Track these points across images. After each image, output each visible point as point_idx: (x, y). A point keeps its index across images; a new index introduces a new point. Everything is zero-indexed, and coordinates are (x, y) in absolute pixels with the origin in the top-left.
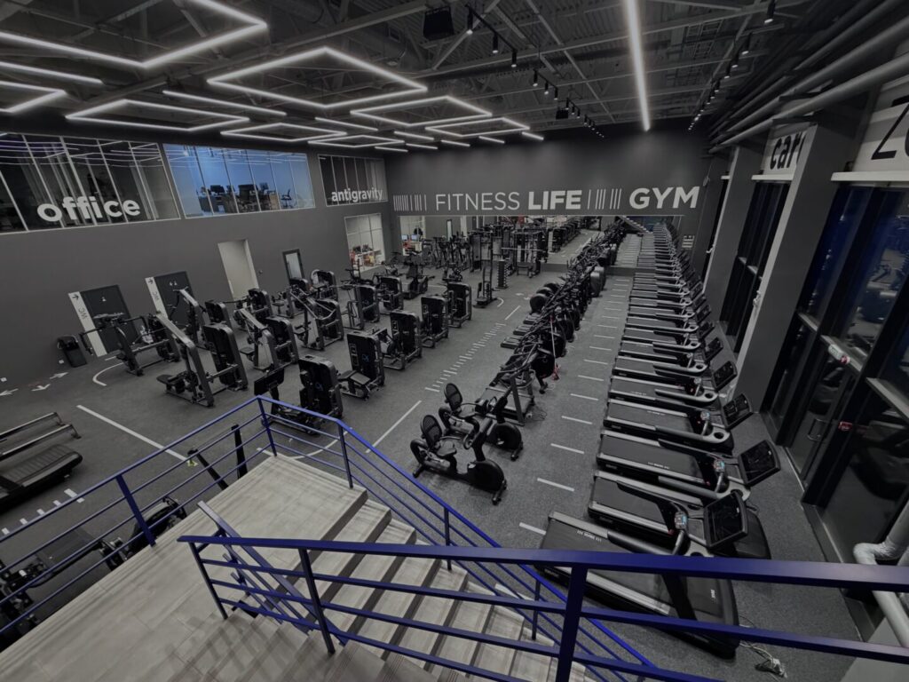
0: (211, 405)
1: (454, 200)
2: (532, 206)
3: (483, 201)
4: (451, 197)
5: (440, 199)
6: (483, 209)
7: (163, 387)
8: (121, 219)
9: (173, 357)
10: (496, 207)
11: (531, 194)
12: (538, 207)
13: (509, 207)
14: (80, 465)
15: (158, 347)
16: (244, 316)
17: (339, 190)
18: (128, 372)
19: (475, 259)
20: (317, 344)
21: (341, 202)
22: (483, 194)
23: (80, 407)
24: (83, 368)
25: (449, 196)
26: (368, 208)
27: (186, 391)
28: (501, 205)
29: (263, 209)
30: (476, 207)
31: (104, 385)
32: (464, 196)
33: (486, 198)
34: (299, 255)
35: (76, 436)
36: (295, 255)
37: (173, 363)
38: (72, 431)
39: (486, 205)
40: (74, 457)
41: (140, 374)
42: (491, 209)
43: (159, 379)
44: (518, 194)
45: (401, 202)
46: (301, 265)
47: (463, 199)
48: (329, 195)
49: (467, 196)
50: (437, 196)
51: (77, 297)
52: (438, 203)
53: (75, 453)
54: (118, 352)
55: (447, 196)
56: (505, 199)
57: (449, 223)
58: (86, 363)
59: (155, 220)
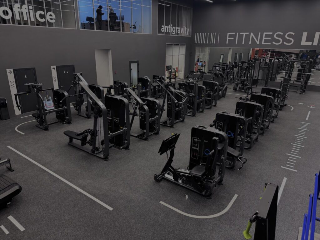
0: (106, 158)
1: (241, 37)
2: (304, 42)
3: (264, 38)
4: (239, 34)
5: (230, 36)
6: (263, 43)
8: (44, 24)
9: (68, 120)
10: (274, 43)
11: (305, 35)
12: (309, 44)
13: (285, 43)
15: (57, 112)
17: (166, 25)
18: (37, 127)
21: (166, 33)
22: (265, 33)
23: (9, 147)
24: (7, 122)
25: (238, 34)
28: (278, 41)
29: (123, 31)
30: (258, 42)
31: (23, 134)
32: (250, 34)
33: (266, 36)
34: (138, 65)
36: (136, 64)
38: (8, 165)
39: (266, 41)
40: (17, 188)
41: (46, 129)
42: (270, 44)
43: (65, 133)
44: (293, 34)
45: (200, 38)
46: (138, 71)
47: (248, 37)
48: (160, 28)
49: (252, 34)
50: (228, 34)
51: (11, 72)
52: (228, 38)
53: (17, 184)
54: (35, 112)
55: (236, 35)
56: (283, 37)
58: (9, 119)
59: (63, 28)
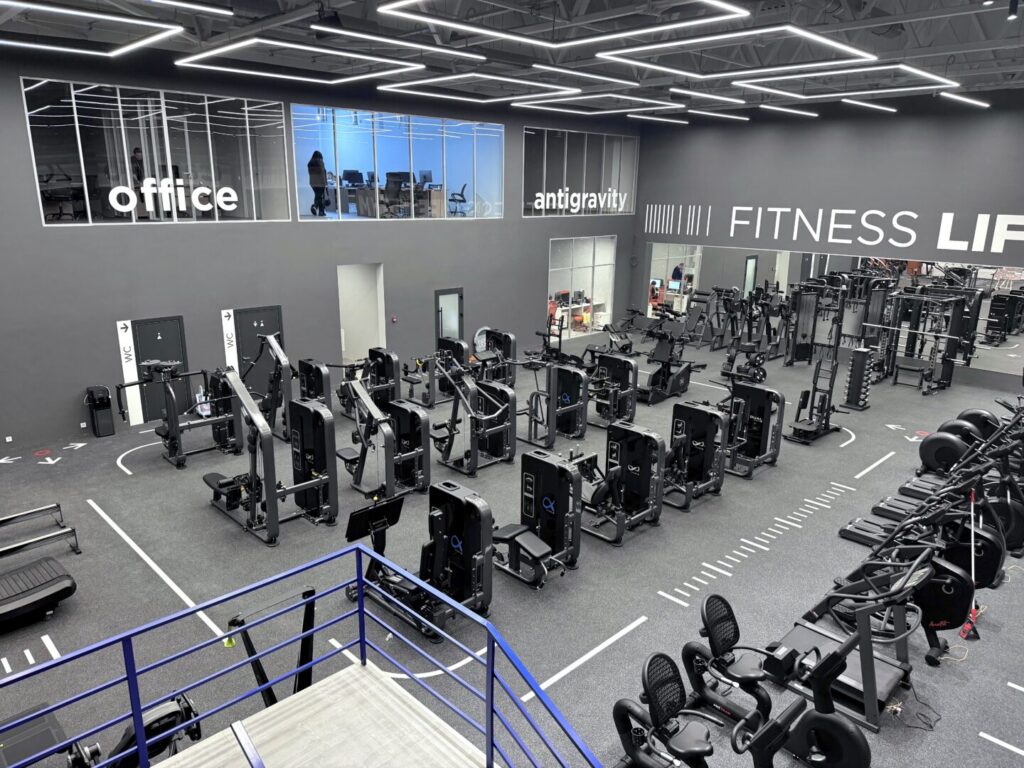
0: (272, 541)
1: (769, 219)
2: (945, 242)
3: (833, 226)
4: (765, 212)
5: (740, 215)
6: (831, 240)
7: (210, 493)
8: (208, 215)
9: (233, 445)
10: (860, 239)
11: (947, 219)
12: (962, 246)
13: (891, 241)
14: (69, 598)
15: (215, 425)
16: (356, 394)
17: (549, 190)
18: (164, 458)
19: (800, 340)
20: (465, 461)
21: (550, 211)
22: (834, 212)
23: (90, 502)
24: (108, 440)
25: (760, 209)
26: (595, 225)
27: (241, 508)
28: (874, 236)
29: (418, 214)
30: (816, 237)
31: (129, 473)
32: (793, 213)
33: (840, 219)
34: (461, 298)
35: (75, 550)
36: (455, 298)
37: (231, 456)
38: (72, 540)
39: (838, 233)
40: (67, 583)
41: (180, 465)
42: (849, 242)
43: (206, 479)
44: (915, 216)
45: (659, 218)
46: (461, 315)
47: (787, 219)
48: (530, 197)
49: (799, 212)
50: (735, 209)
51: (126, 328)
52: (734, 222)
53: (69, 577)
54: (159, 422)
55: (755, 212)
56: (885, 223)
57: (751, 263)
58: (113, 434)
59: (255, 221)
